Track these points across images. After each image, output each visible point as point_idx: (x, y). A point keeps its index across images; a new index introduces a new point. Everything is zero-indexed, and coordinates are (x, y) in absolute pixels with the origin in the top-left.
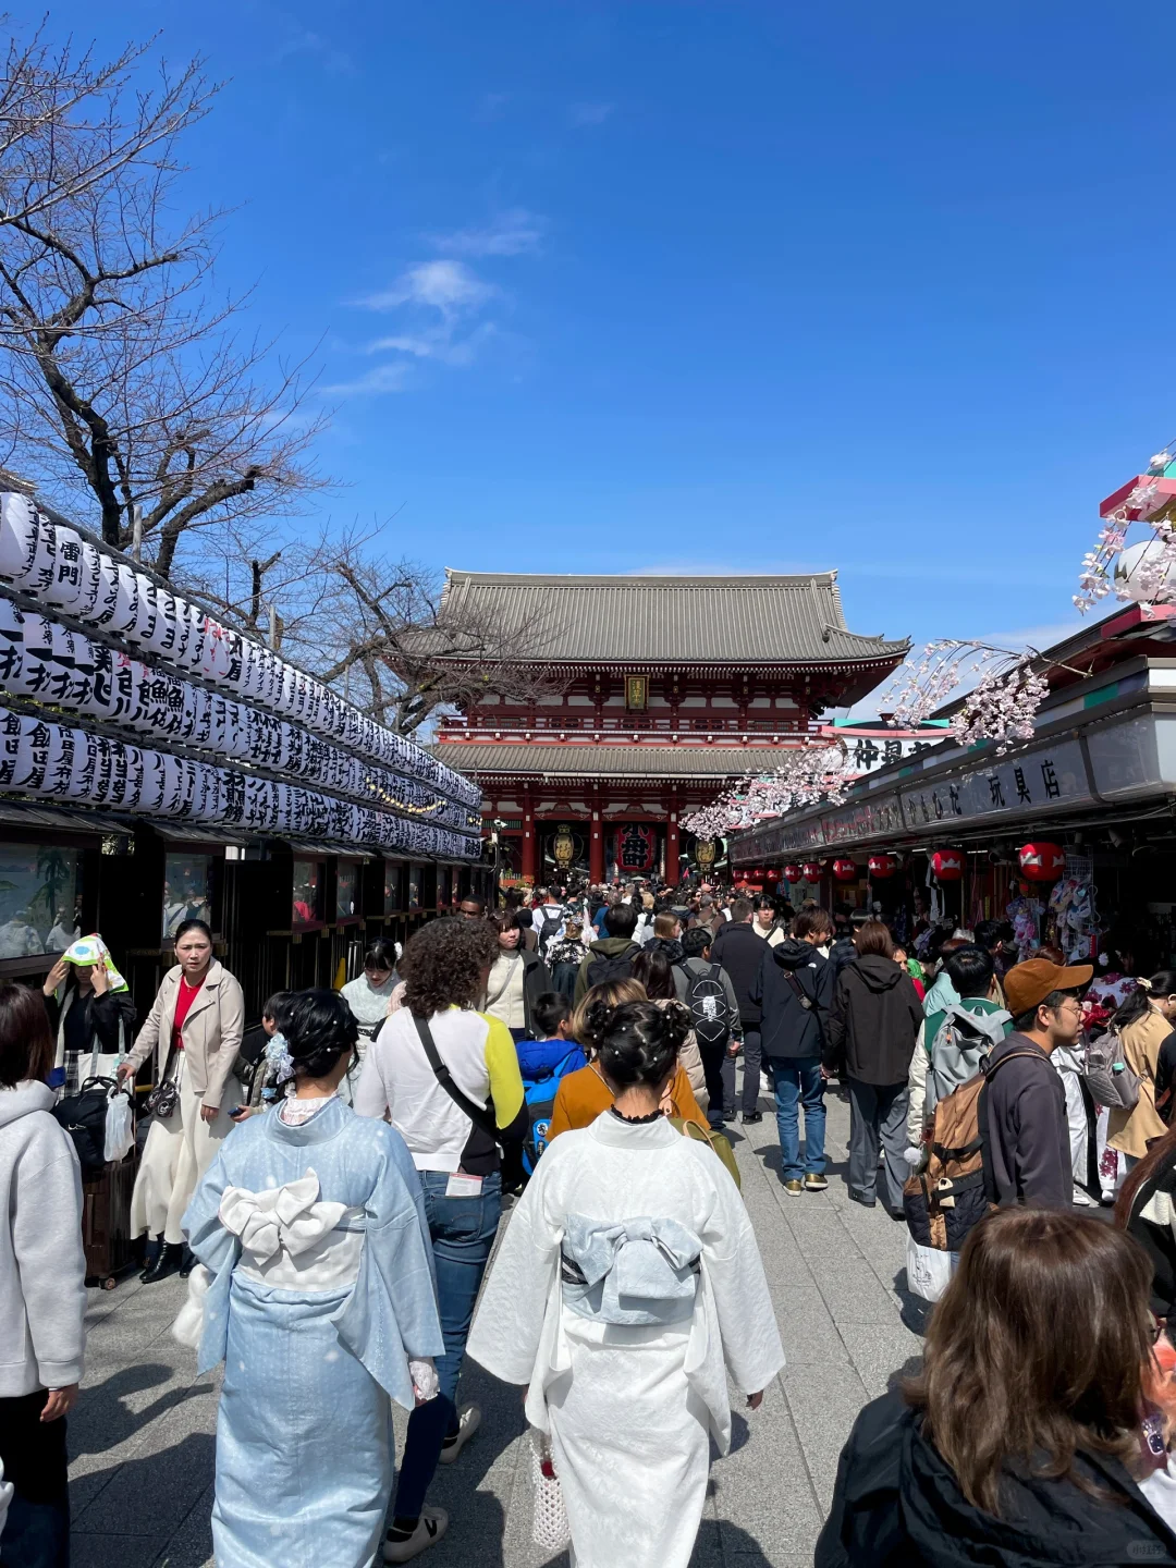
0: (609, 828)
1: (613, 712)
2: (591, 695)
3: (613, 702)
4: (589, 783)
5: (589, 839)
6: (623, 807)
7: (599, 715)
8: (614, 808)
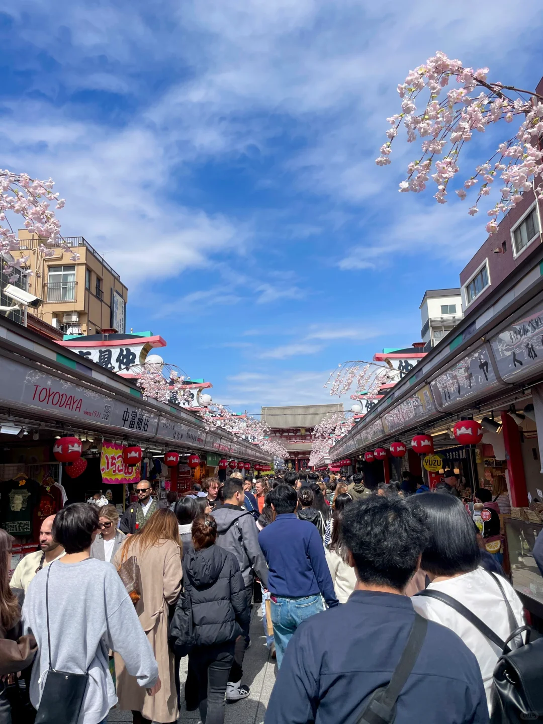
0: (299, 460)
1: (298, 436)
2: (294, 433)
3: (298, 434)
4: (294, 452)
5: (295, 463)
6: (302, 456)
7: (296, 436)
8: (300, 456)
